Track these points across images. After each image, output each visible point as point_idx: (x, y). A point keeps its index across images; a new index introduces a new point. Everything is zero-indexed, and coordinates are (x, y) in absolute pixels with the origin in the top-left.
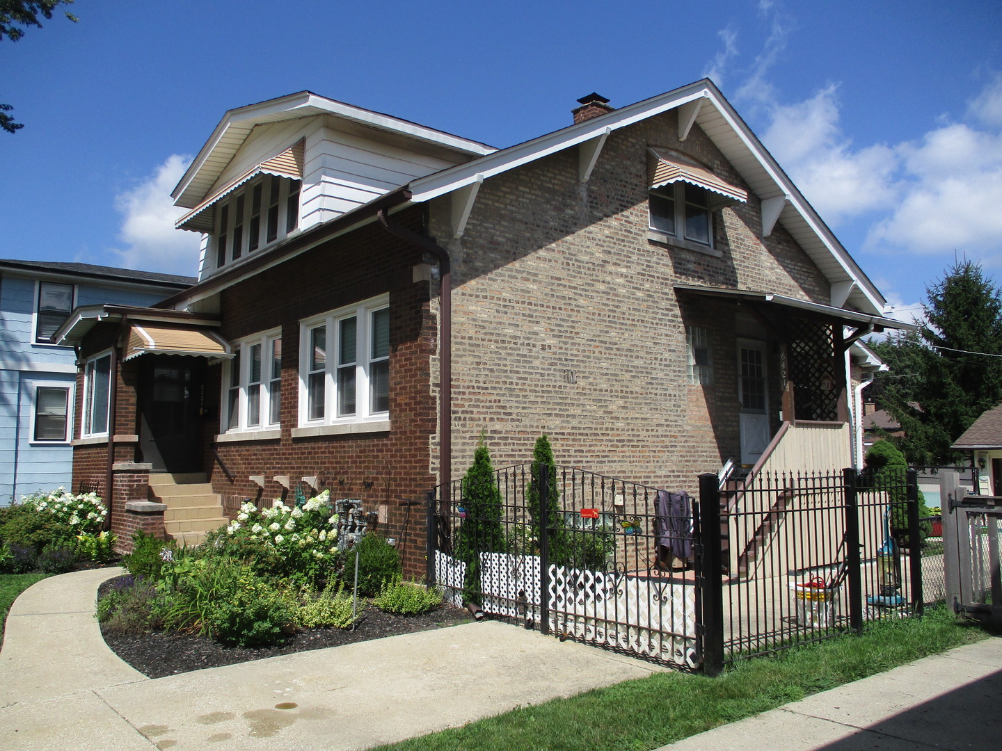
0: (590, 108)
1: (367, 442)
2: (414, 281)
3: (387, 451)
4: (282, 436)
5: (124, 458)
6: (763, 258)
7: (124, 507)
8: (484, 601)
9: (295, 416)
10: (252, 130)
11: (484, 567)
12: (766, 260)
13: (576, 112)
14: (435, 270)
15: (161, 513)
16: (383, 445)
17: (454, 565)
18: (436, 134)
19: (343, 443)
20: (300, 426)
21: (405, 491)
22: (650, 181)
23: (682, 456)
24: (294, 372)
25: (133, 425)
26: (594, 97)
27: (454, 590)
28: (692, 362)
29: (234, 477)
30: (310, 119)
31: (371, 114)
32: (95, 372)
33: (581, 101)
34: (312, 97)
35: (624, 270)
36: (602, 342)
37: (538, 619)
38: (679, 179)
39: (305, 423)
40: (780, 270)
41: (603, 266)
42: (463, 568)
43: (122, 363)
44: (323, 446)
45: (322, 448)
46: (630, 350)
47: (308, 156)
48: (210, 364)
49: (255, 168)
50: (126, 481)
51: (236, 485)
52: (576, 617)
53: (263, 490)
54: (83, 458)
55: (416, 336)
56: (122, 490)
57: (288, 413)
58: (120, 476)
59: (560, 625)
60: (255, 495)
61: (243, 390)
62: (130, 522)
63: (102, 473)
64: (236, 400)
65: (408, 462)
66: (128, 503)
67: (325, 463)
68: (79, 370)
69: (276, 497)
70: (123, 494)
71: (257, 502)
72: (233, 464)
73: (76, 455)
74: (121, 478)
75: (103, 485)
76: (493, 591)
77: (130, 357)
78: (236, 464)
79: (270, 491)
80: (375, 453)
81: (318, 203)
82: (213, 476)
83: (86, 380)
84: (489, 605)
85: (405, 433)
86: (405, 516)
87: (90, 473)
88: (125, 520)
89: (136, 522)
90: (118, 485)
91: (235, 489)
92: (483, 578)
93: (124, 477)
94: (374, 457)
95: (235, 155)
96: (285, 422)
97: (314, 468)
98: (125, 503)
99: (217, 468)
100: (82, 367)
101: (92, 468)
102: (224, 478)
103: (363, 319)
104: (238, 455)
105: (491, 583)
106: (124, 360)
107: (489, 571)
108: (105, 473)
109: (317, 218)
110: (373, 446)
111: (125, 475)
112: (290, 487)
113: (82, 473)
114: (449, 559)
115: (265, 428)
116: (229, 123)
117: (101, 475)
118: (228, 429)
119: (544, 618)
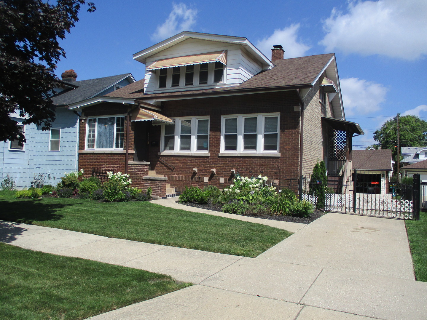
0: (279, 50)
1: (266, 160)
2: (295, 111)
3: (278, 163)
4: (210, 155)
5: (130, 159)
6: (329, 108)
8: (326, 207)
9: (219, 149)
10: (187, 39)
11: (327, 198)
13: (272, 50)
14: (301, 108)
16: (276, 161)
17: (313, 198)
18: (264, 56)
19: (251, 159)
20: (221, 152)
21: (288, 176)
22: (321, 83)
24: (218, 133)
25: (133, 147)
26: (280, 46)
27: (312, 205)
29: (174, 169)
30: (232, 44)
32: (96, 123)
33: (274, 46)
34: (246, 40)
35: (317, 111)
36: (314, 133)
37: (351, 211)
39: (223, 151)
40: (330, 112)
41: (315, 109)
44: (239, 159)
46: (317, 136)
47: (229, 58)
49: (216, 59)
50: (141, 168)
51: (175, 172)
52: (367, 210)
53: (196, 173)
54: (91, 158)
55: (295, 128)
56: (137, 172)
57: (214, 147)
58: (135, 167)
59: (361, 212)
60: (191, 175)
61: (177, 136)
62: (148, 184)
63: (114, 165)
64: (170, 140)
65: (290, 167)
66: (144, 176)
67: (240, 165)
68: (83, 121)
69: (206, 176)
70: (139, 173)
71: (192, 178)
72: (173, 164)
73: (84, 157)
74: (136, 167)
75: (116, 169)
76: (331, 204)
77: (139, 120)
78: (175, 164)
79: (202, 174)
80: (271, 163)
81: (237, 76)
82: (156, 168)
83: (87, 126)
84: (329, 208)
85: (289, 158)
86: (288, 183)
87: (101, 164)
88: (142, 183)
89: (154, 184)
90: (133, 170)
91: (175, 173)
92: (327, 201)
93: (139, 167)
94: (270, 164)
95: (173, 46)
96: (212, 150)
97: (233, 167)
98: (142, 177)
99: (159, 165)
100: (85, 120)
101: (103, 163)
102: (166, 169)
103: (261, 119)
104: (177, 161)
105: (330, 202)
106: (132, 121)
107: (329, 199)
108: (118, 165)
109: (237, 81)
110: (270, 161)
111: (140, 166)
112: (216, 173)
113: (90, 164)
114: (309, 196)
115: (195, 152)
116: (184, 36)
117: (113, 165)
118: (164, 150)
119: (354, 211)
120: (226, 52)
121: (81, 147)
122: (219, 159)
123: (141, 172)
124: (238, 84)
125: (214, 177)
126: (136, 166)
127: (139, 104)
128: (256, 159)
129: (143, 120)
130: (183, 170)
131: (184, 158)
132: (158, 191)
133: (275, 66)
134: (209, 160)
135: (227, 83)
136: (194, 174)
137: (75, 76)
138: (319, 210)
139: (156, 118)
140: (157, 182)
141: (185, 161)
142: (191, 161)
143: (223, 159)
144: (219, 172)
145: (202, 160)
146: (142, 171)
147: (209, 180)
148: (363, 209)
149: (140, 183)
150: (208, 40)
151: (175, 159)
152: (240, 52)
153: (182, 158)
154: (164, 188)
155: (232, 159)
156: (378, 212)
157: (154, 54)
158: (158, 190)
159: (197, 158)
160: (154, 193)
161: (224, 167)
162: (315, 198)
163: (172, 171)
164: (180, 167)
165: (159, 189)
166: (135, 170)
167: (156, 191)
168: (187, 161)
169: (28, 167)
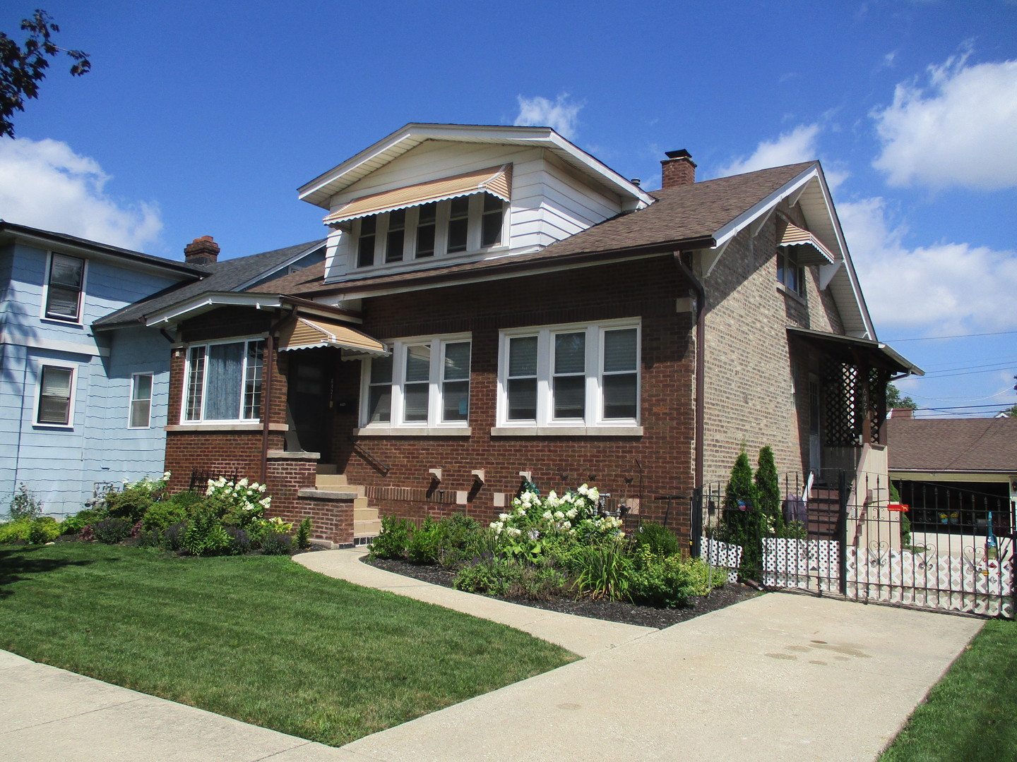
0: (681, 162)
1: (608, 444)
2: (677, 311)
3: (638, 452)
4: (473, 433)
5: (276, 446)
6: (820, 308)
7: (295, 495)
8: (766, 577)
9: (494, 416)
10: (421, 143)
11: (767, 549)
12: (821, 310)
13: (664, 163)
14: (695, 304)
15: (352, 501)
16: (631, 447)
17: (729, 549)
18: (616, 176)
19: (571, 443)
20: (498, 426)
21: (664, 488)
22: (779, 239)
23: (788, 468)
24: (491, 376)
25: (283, 414)
26: (683, 153)
27: (728, 569)
28: (793, 391)
29: (388, 470)
30: (523, 148)
31: (583, 154)
32: (207, 358)
33: (669, 154)
34: (552, 134)
35: (767, 312)
36: (759, 371)
37: (835, 589)
38: (808, 242)
39: (503, 422)
40: (826, 319)
41: (758, 307)
42: (739, 552)
43: (277, 352)
44: (541, 445)
45: (538, 446)
46: (769, 379)
47: (516, 182)
48: (344, 359)
49: (479, 187)
50: (296, 469)
51: (391, 477)
52: (879, 586)
53: (439, 482)
54: (191, 444)
55: (680, 358)
56: (287, 477)
57: (482, 412)
58: (283, 465)
59: (861, 593)
60: (426, 487)
61: (398, 387)
62: (310, 509)
63: (238, 460)
64: (383, 397)
65: (668, 463)
66: (302, 490)
67: (544, 460)
68: (177, 354)
69: (463, 489)
70: (290, 482)
71: (429, 494)
72: (386, 457)
73: (178, 440)
74: (285, 467)
75: (241, 472)
76: (778, 569)
77: (295, 348)
78: (391, 457)
79: (452, 484)
80: (621, 454)
81: (535, 227)
82: (348, 468)
83: (187, 364)
84: (772, 580)
85: (664, 438)
86: (663, 508)
87: (211, 460)
88: (297, 508)
89: (323, 510)
90: (278, 473)
91: (390, 481)
92: (766, 559)
93: (292, 465)
94: (618, 457)
95: (390, 162)
96: (476, 421)
97: (525, 464)
98: (296, 491)
99: (355, 461)
100: (183, 351)
101: (215, 456)
102: (370, 470)
103: (595, 336)
104: (395, 449)
105: (775, 562)
106: (280, 350)
107: (774, 553)
108: (246, 460)
109: (535, 240)
110: (617, 447)
111: (294, 463)
112: (486, 480)
113: (189, 459)
114: (721, 544)
115: (438, 425)
116: (409, 135)
117: (236, 462)
118: (368, 423)
119: (843, 588)
120: (509, 170)
121: (173, 417)
122: (492, 443)
123: (296, 478)
124: (538, 248)
125: (481, 491)
126: (285, 463)
127: (294, 306)
128: (583, 444)
129: (303, 347)
130: (409, 474)
131: (412, 442)
132: (331, 529)
133: (657, 201)
134: (469, 446)
135: (510, 248)
136: (435, 483)
137: (215, 252)
138: (747, 584)
139: (334, 341)
140: (328, 505)
141: (414, 449)
142: (428, 449)
143: (502, 443)
144: (493, 477)
145: (453, 446)
146: (298, 476)
147: (470, 499)
148: (867, 585)
149: (293, 507)
150: (468, 143)
151: (391, 445)
152: (541, 165)
153: (407, 443)
154: (346, 520)
155: (523, 443)
156: (909, 594)
157: (349, 186)
158: (331, 524)
159: (441, 443)
160: (322, 532)
161: (504, 464)
162: (736, 551)
163: (384, 474)
164: (401, 466)
165: (334, 522)
166: (282, 473)
167: (326, 528)
168: (418, 449)
169: (81, 465)
